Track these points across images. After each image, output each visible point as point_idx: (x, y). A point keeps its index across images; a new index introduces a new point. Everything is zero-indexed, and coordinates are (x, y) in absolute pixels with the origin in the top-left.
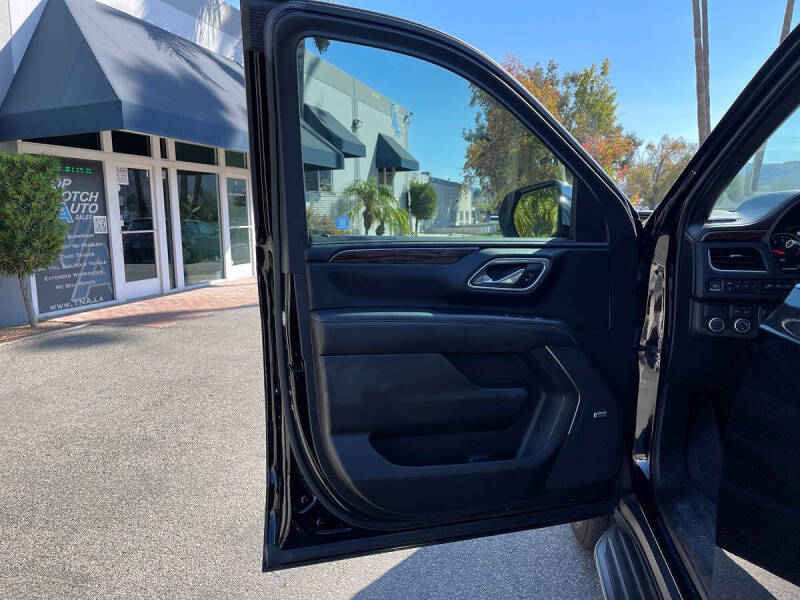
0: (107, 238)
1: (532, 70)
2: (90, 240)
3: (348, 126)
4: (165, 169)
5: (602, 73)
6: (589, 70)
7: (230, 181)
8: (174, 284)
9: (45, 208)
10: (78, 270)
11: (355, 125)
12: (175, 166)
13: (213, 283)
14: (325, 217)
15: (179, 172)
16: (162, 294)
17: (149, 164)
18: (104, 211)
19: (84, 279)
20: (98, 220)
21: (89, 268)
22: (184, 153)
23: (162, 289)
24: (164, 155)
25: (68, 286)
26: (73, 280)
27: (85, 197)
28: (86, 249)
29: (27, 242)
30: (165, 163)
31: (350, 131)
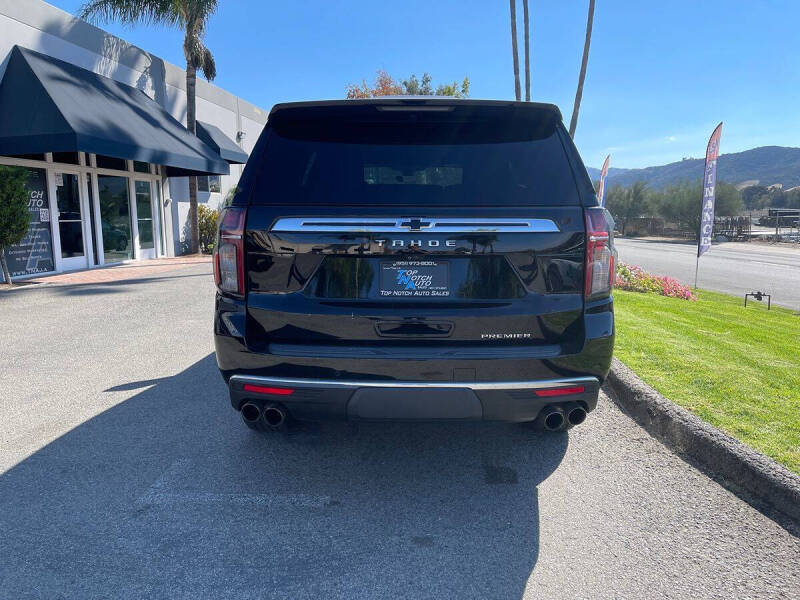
0: (48, 225)
1: (408, 82)
2: (38, 226)
3: (234, 139)
4: (89, 174)
5: (463, 91)
6: (452, 87)
7: (137, 183)
8: (96, 261)
9: (19, 202)
10: (30, 247)
11: (239, 136)
12: (96, 171)
13: (125, 262)
14: (214, 212)
15: (99, 176)
16: (88, 269)
17: (79, 171)
18: (47, 205)
19: (35, 254)
20: (43, 211)
21: (37, 247)
22: (103, 162)
23: (88, 264)
24: (88, 164)
25: (24, 258)
26: (27, 255)
27: (34, 194)
28: (35, 232)
29: (8, 226)
30: (89, 170)
31: (235, 141)
